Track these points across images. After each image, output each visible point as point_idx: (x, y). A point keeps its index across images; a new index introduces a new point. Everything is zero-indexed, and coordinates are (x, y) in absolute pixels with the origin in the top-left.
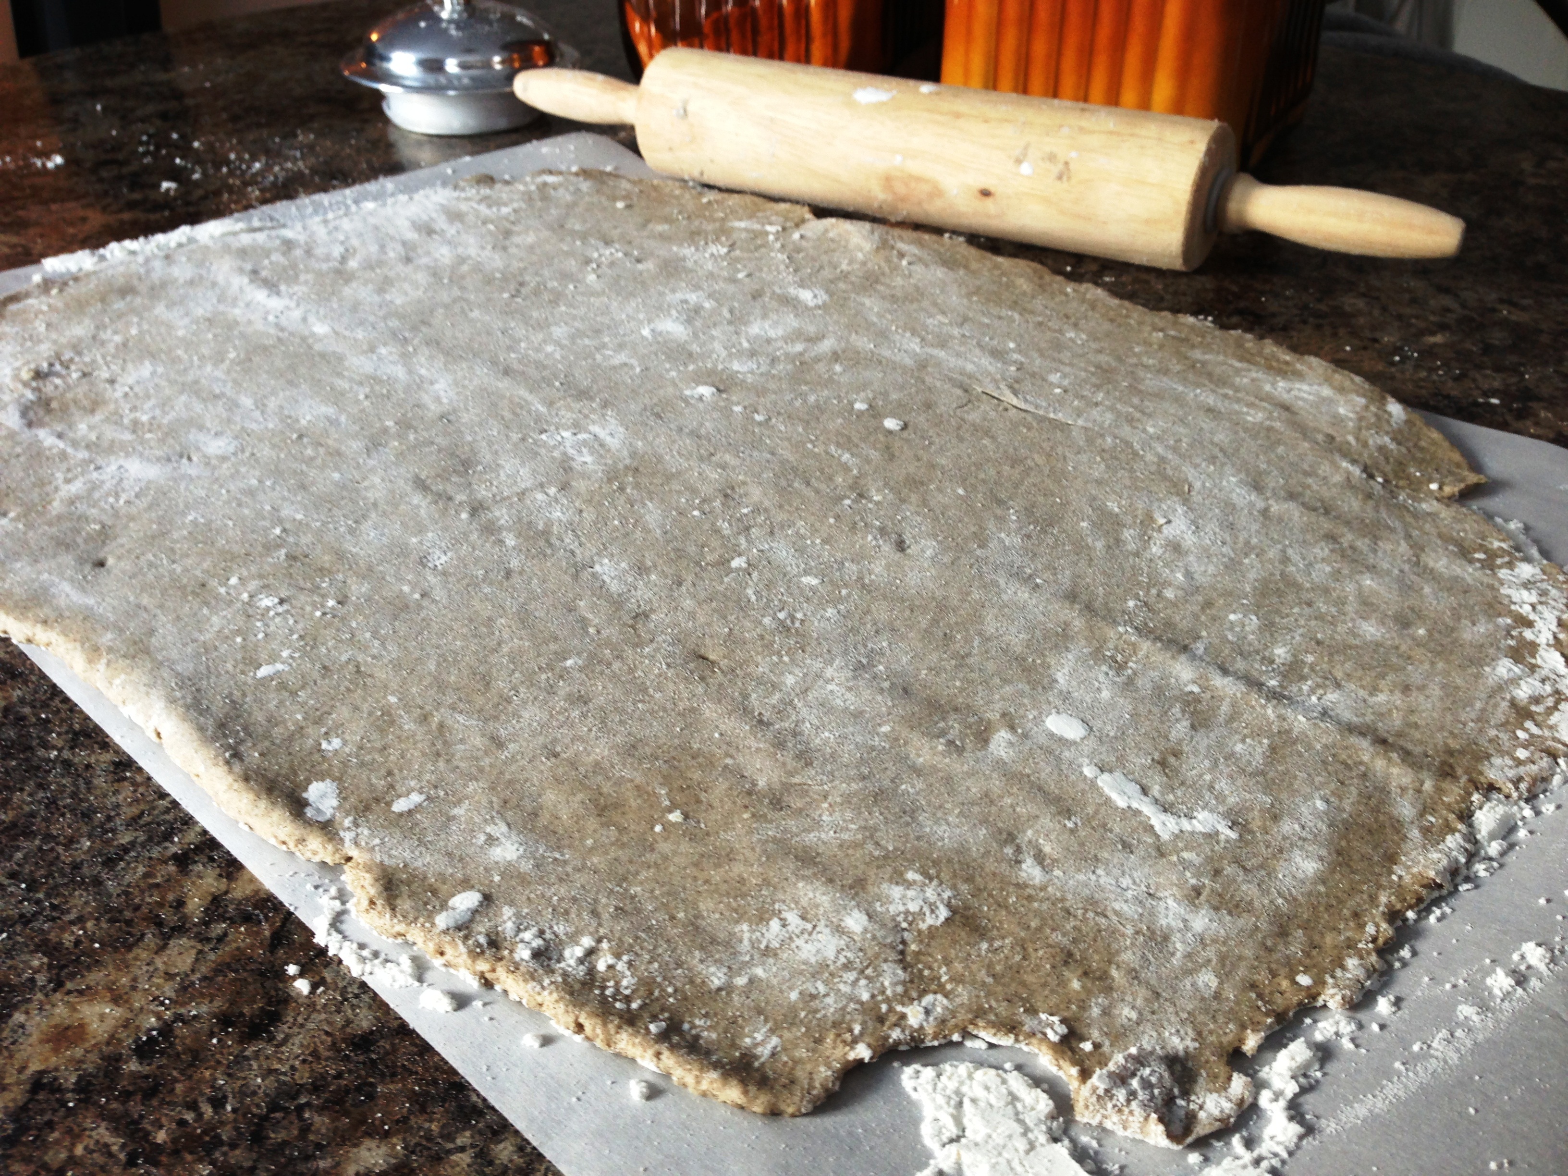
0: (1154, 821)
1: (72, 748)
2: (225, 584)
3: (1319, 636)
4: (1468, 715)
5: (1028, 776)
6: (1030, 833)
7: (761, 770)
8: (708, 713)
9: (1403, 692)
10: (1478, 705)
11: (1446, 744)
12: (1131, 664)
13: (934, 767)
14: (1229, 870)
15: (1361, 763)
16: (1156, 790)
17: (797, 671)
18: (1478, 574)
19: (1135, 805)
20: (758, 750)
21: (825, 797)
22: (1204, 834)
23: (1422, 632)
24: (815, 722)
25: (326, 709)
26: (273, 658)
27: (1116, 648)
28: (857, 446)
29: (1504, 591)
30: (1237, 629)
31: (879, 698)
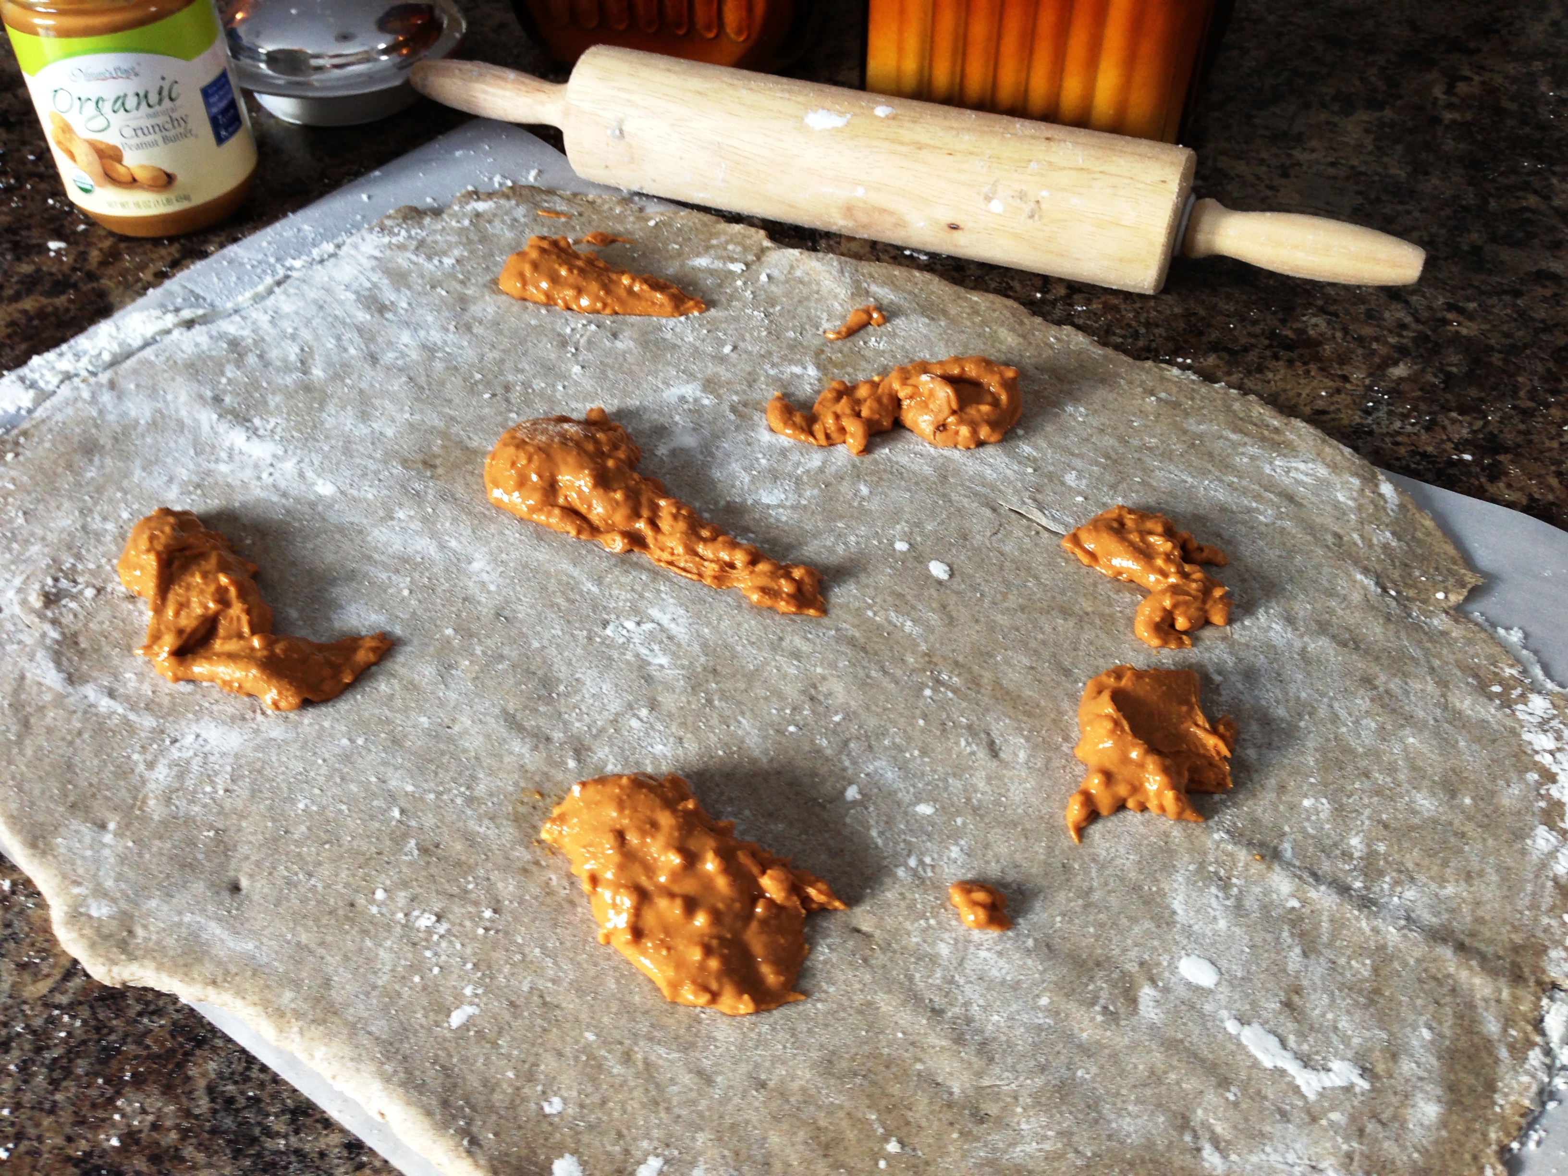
0: (1299, 1081)
1: (297, 1132)
2: (373, 901)
3: (1384, 816)
4: (1523, 901)
5: (1182, 1041)
6: (1200, 1112)
7: (951, 1074)
8: (884, 1008)
9: (1466, 881)
10: (1529, 888)
11: (1511, 940)
12: (1234, 880)
13: (1098, 1042)
14: (1371, 1127)
15: (1449, 976)
16: (1292, 1040)
17: (946, 936)
18: (1499, 715)
19: (1280, 1064)
20: (942, 1048)
21: (1016, 1098)
22: (1342, 1088)
23: (1468, 801)
24: (981, 1002)
25: (531, 1059)
26: (459, 1000)
27: (1217, 862)
28: (913, 608)
29: (1526, 737)
30: (1313, 818)
31: (1030, 962)
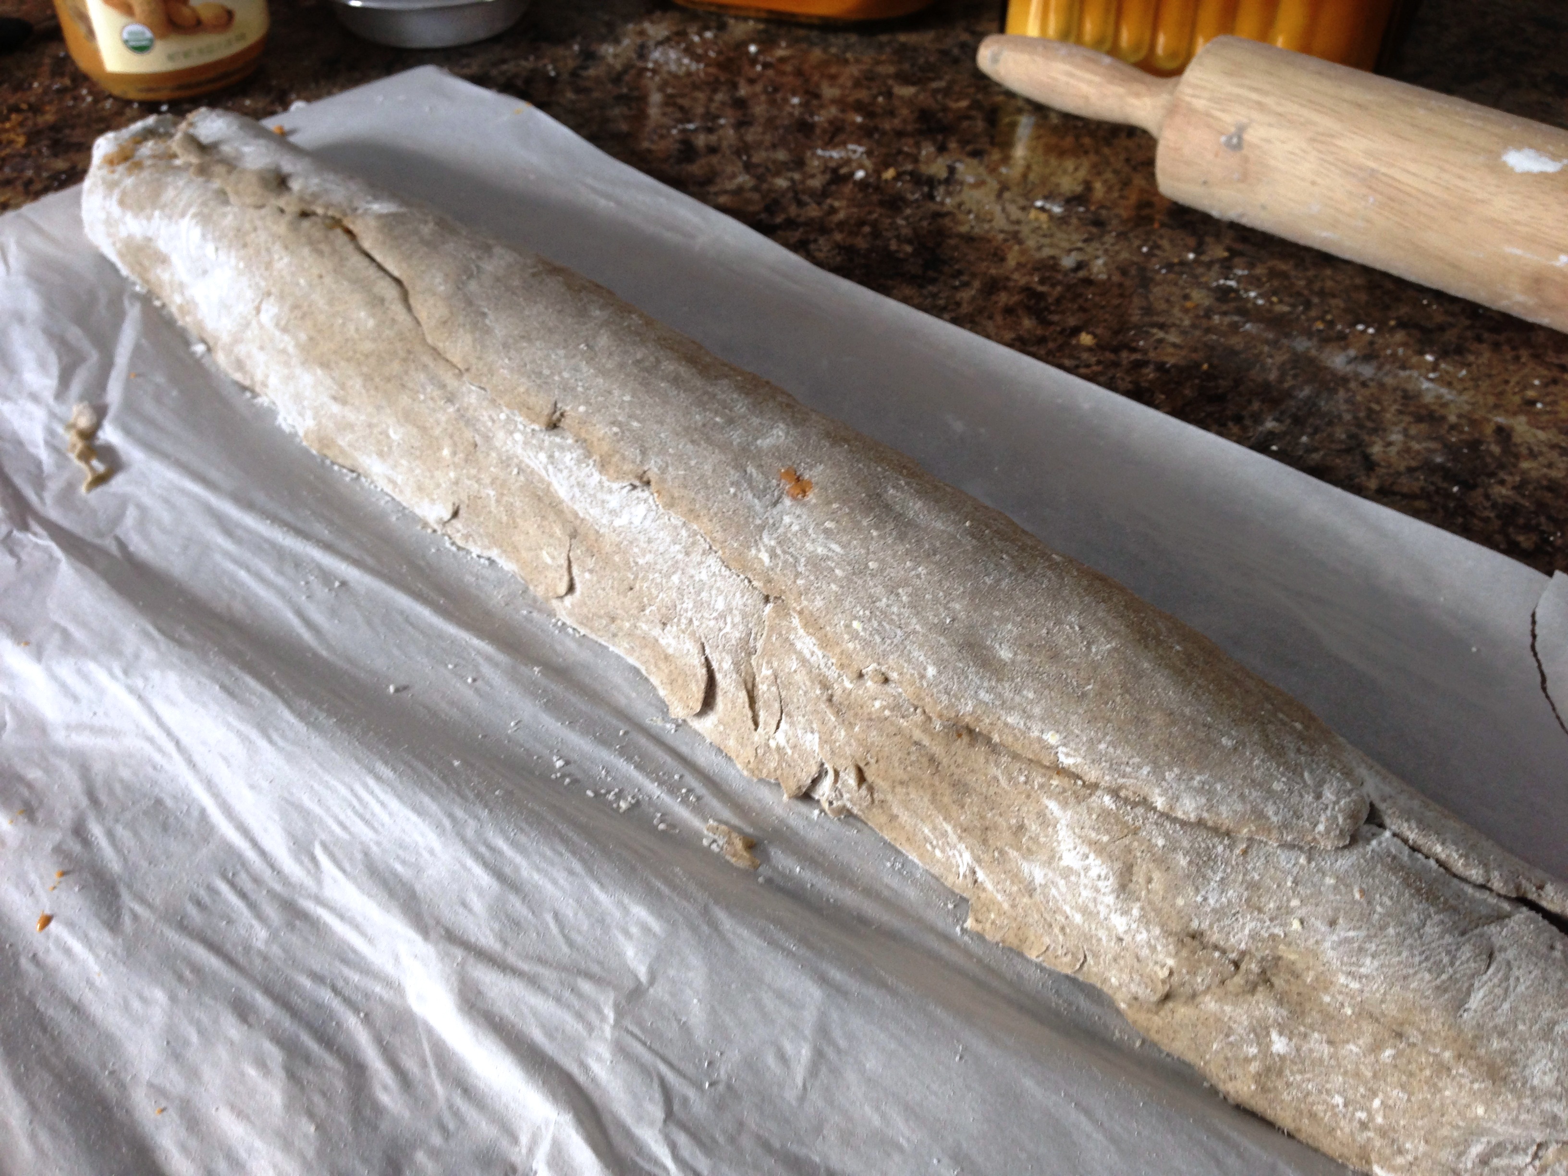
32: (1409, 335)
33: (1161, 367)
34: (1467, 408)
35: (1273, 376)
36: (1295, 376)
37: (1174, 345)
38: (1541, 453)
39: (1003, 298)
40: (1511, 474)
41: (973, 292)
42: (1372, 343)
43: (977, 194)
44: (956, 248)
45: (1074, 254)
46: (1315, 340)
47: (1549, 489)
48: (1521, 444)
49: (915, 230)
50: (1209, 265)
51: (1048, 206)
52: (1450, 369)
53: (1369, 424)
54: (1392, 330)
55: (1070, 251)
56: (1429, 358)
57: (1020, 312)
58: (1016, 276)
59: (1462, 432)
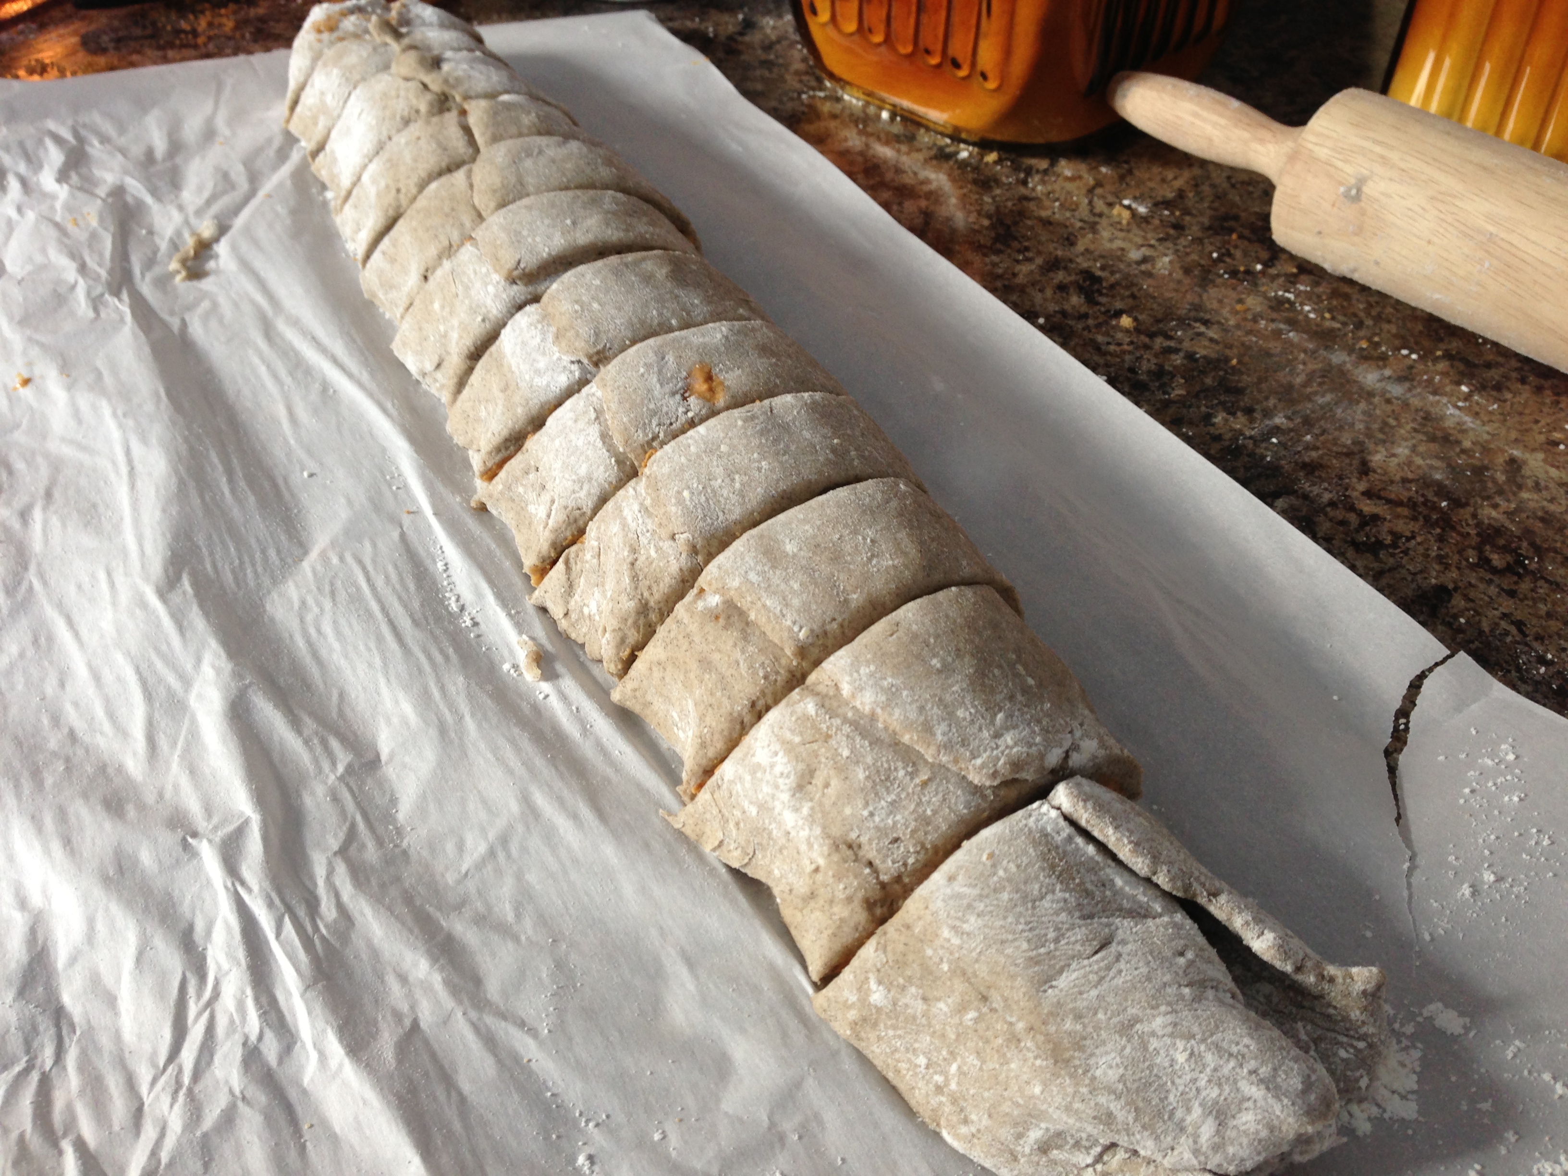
32: (1452, 366)
33: (1190, 357)
34: (1486, 437)
35: (1299, 380)
36: (1320, 384)
37: (1211, 340)
38: (1547, 488)
39: (1060, 276)
40: (1508, 501)
41: (1033, 267)
42: (1411, 367)
43: (1070, 186)
44: (1031, 228)
45: (1143, 249)
46: (1354, 357)
47: (1542, 520)
48: (1529, 477)
49: (998, 208)
50: (1274, 278)
51: (1134, 206)
52: (1483, 401)
53: (1381, 436)
54: (1436, 360)
55: (1142, 246)
56: (1464, 388)
57: (1072, 290)
58: (1079, 260)
59: (1473, 457)
